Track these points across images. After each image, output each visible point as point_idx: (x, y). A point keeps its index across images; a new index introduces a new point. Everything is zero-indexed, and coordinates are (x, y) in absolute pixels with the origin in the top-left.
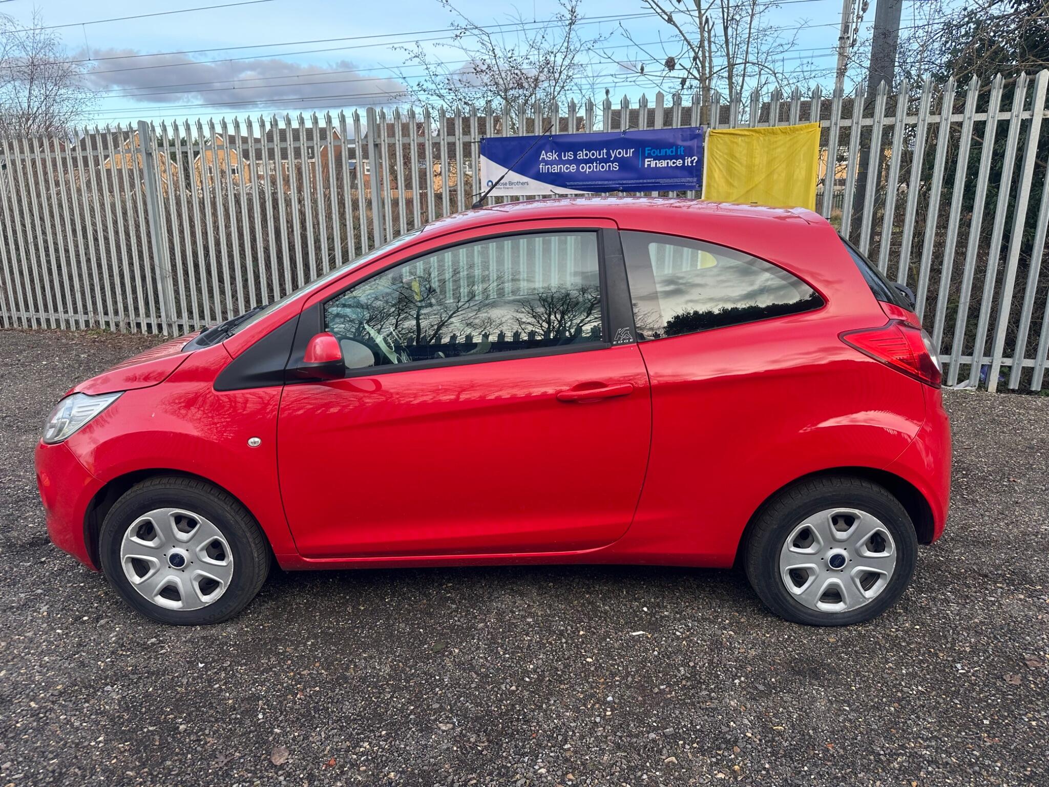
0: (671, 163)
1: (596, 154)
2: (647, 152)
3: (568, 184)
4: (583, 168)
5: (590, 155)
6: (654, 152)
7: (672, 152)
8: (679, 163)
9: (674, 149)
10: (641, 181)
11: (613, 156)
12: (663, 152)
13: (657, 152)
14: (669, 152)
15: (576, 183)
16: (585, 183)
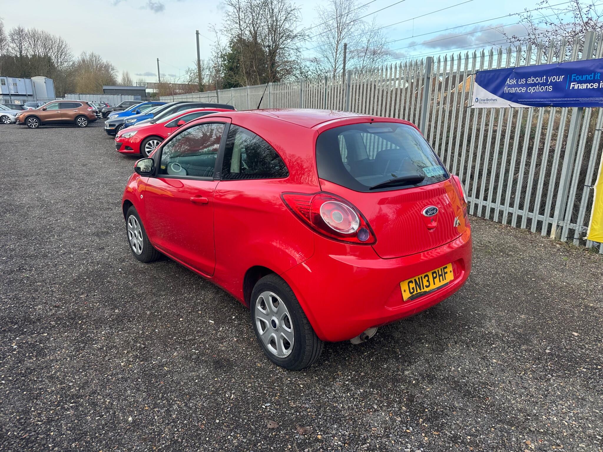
0: (589, 86)
1: (539, 79)
2: (573, 78)
3: (519, 100)
4: (530, 90)
5: (535, 80)
6: (578, 78)
7: (591, 77)
8: (595, 86)
9: (592, 76)
10: (566, 99)
11: (549, 81)
12: (584, 77)
13: (580, 78)
14: (589, 77)
15: (523, 100)
16: (529, 100)
